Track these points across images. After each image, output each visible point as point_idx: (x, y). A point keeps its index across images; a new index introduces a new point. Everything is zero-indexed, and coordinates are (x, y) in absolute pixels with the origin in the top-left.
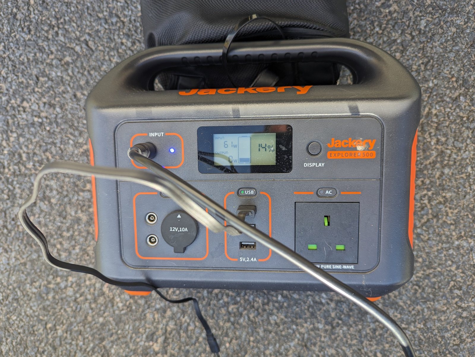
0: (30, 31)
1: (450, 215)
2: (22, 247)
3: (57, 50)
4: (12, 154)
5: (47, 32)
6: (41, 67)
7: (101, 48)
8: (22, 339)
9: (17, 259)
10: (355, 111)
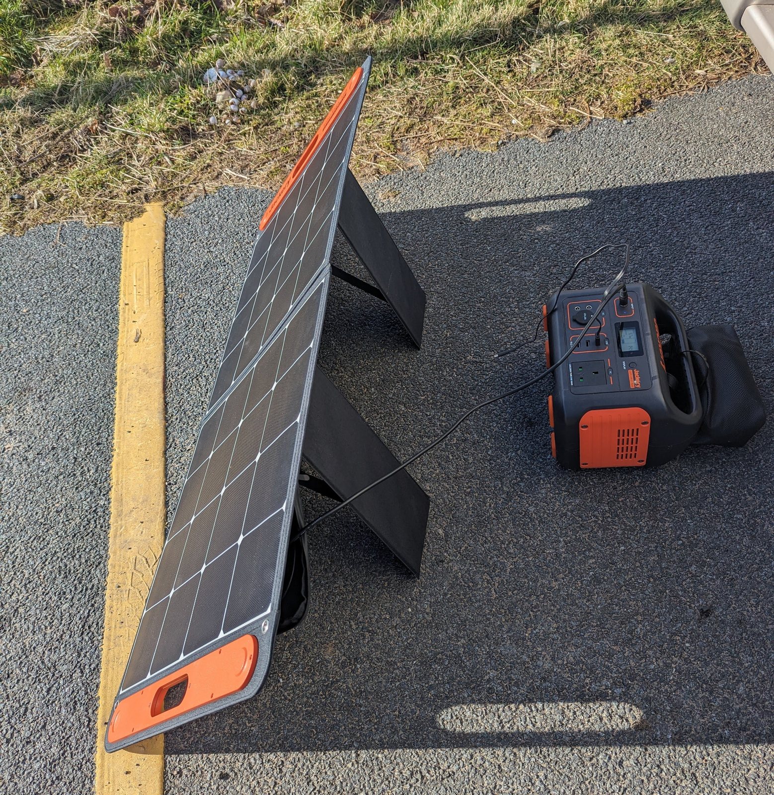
0: (695, 282)
1: (584, 536)
2: (538, 283)
3: (682, 298)
4: (604, 276)
5: (695, 292)
6: (669, 289)
7: (688, 321)
8: (472, 285)
9: (529, 281)
10: (655, 378)
